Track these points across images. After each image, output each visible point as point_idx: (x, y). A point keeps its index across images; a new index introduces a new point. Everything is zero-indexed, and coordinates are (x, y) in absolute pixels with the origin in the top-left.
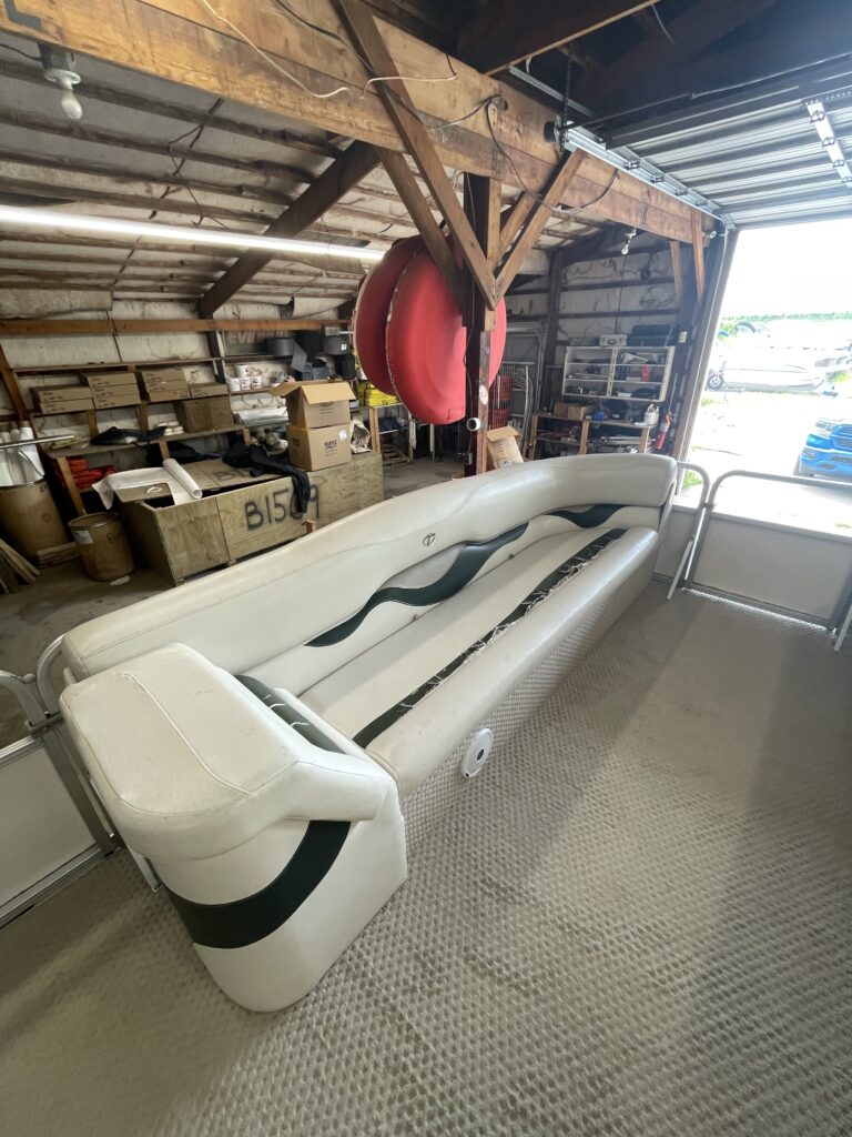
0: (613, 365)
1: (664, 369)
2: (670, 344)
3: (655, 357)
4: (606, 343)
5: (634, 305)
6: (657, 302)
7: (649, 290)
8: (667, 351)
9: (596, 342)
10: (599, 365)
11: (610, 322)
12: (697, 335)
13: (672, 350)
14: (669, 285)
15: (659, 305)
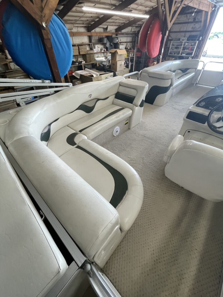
0: (182, 46)
1: (194, 47)
2: (197, 40)
3: (193, 44)
4: (181, 40)
5: (190, 29)
6: (196, 28)
7: (195, 25)
8: (196, 42)
9: (179, 40)
10: (179, 46)
11: (183, 34)
12: (204, 38)
13: (198, 42)
14: (200, 23)
15: (196, 29)
